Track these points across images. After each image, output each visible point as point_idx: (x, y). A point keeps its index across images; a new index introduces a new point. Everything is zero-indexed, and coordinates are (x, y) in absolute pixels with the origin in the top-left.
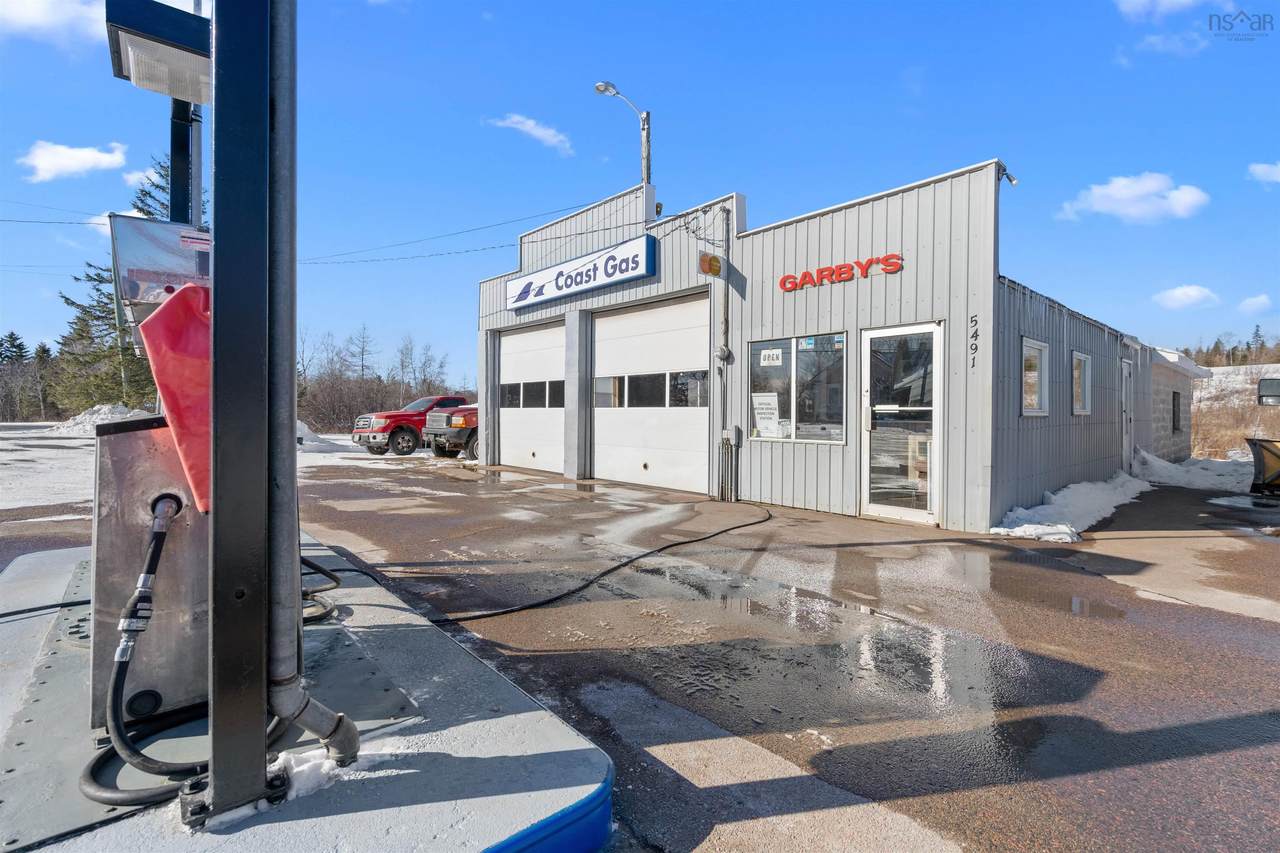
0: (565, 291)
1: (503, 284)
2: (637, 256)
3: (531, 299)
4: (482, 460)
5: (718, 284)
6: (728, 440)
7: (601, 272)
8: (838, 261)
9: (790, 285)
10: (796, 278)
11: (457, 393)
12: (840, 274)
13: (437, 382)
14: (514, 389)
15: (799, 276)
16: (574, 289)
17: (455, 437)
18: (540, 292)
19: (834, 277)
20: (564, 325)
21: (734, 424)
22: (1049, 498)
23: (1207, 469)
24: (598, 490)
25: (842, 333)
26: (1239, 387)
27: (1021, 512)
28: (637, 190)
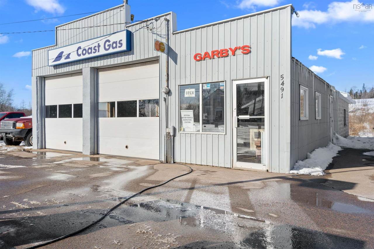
0: (82, 57)
1: (46, 52)
2: (121, 40)
3: (63, 61)
4: (35, 146)
5: (163, 56)
6: (169, 133)
7: (102, 48)
8: (221, 47)
9: (199, 58)
10: (201, 55)
11: (19, 110)
12: (223, 54)
13: (7, 105)
14: (53, 108)
15: (203, 54)
16: (87, 56)
17: (18, 134)
18: (68, 57)
19: (219, 55)
20: (82, 75)
21: (172, 125)
22: (309, 155)
23: (359, 141)
24: (102, 160)
25: (224, 82)
26: (360, 107)
27: (300, 163)
28: (121, 7)
